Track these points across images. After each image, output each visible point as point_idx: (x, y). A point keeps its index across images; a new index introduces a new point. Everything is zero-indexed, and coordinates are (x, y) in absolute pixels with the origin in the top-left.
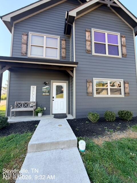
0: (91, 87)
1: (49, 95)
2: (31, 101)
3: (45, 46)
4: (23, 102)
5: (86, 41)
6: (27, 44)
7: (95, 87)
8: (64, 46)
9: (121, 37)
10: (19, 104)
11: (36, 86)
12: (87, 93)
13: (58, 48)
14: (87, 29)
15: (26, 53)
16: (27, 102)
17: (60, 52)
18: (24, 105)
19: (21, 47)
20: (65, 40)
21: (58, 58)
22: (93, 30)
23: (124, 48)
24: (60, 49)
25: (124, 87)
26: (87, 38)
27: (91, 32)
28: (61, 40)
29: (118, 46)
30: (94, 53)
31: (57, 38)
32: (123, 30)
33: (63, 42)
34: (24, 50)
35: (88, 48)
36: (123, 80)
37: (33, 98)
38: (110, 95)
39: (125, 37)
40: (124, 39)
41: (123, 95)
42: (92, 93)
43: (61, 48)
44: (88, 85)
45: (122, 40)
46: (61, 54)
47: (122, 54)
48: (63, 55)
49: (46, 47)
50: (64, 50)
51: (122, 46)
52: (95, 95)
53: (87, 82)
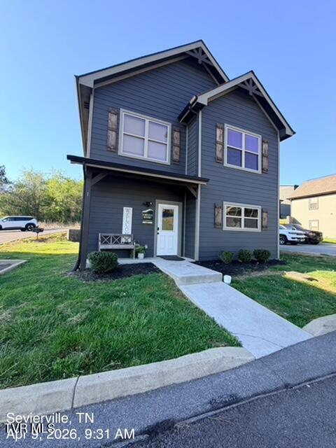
0: (220, 215)
1: (153, 225)
2: (123, 233)
3: (146, 138)
4: (111, 235)
5: (216, 142)
6: (117, 131)
7: (225, 216)
8: (177, 142)
9: (263, 142)
10: (106, 237)
11: (131, 209)
12: (215, 224)
13: (168, 143)
14: (218, 125)
15: (116, 148)
16: (119, 235)
17: (172, 151)
18: (113, 240)
19: (107, 137)
20: (180, 132)
21: (167, 161)
22: (227, 127)
23: (265, 159)
24: (172, 147)
25: (262, 218)
26: (218, 139)
27: (223, 129)
28: (173, 130)
29: (257, 155)
30: (226, 164)
31: (167, 127)
32: (265, 132)
33: (176, 135)
34: (112, 141)
35: (219, 155)
36: (260, 207)
37: (127, 228)
38: (243, 228)
39: (267, 142)
40: (266, 146)
41: (259, 229)
42: (221, 225)
43: (173, 145)
44: (216, 213)
45: (264, 146)
46: (172, 155)
47: (263, 169)
48: (176, 157)
49: (149, 140)
50: (176, 149)
51: (263, 155)
52: (225, 228)
53: (215, 207)
